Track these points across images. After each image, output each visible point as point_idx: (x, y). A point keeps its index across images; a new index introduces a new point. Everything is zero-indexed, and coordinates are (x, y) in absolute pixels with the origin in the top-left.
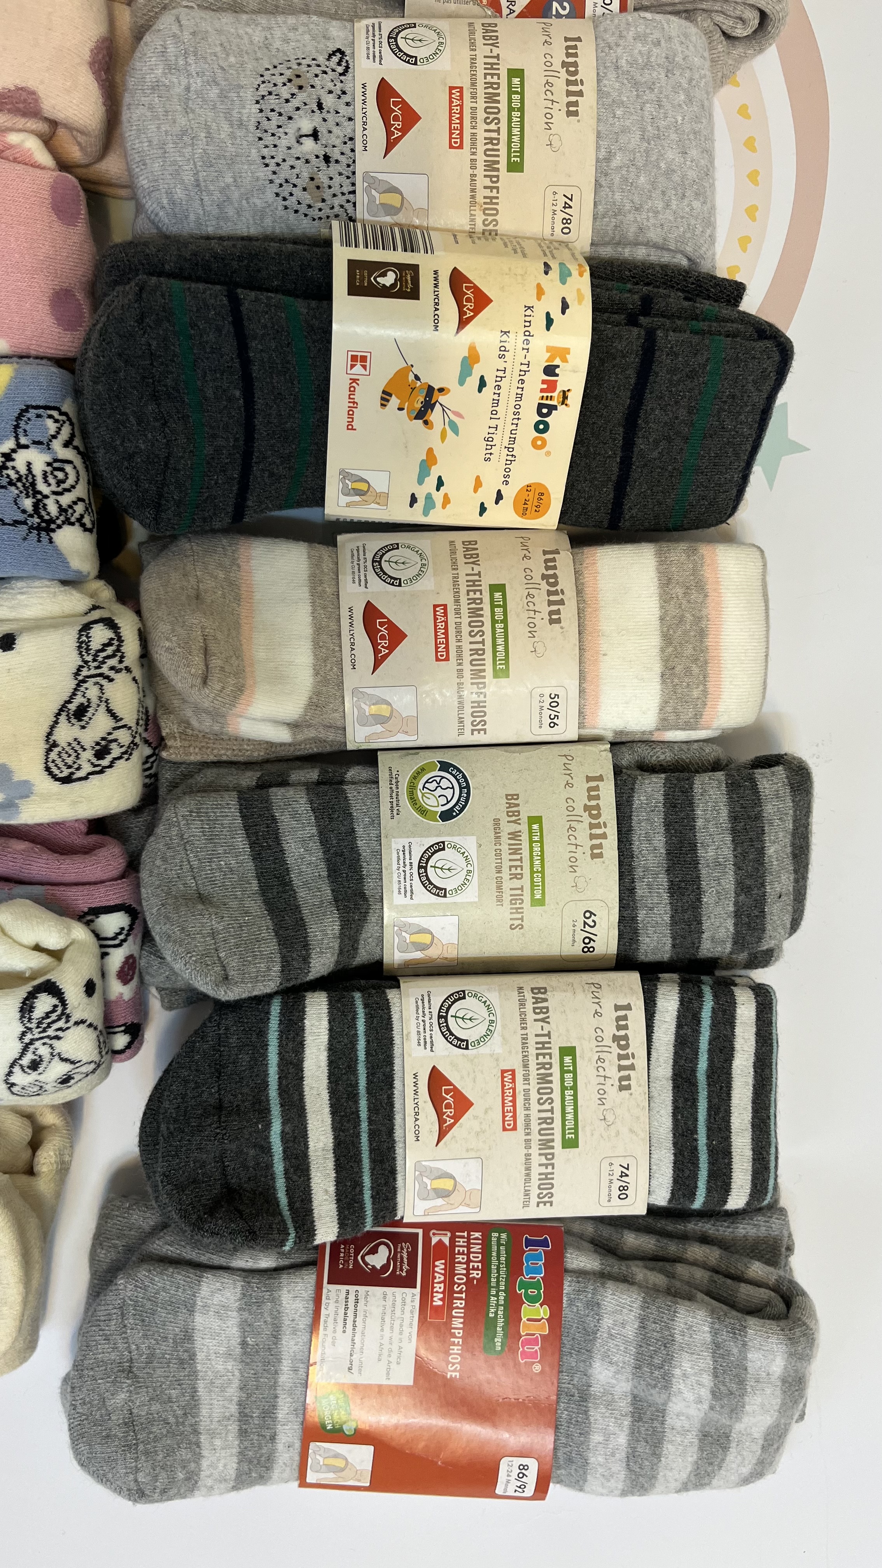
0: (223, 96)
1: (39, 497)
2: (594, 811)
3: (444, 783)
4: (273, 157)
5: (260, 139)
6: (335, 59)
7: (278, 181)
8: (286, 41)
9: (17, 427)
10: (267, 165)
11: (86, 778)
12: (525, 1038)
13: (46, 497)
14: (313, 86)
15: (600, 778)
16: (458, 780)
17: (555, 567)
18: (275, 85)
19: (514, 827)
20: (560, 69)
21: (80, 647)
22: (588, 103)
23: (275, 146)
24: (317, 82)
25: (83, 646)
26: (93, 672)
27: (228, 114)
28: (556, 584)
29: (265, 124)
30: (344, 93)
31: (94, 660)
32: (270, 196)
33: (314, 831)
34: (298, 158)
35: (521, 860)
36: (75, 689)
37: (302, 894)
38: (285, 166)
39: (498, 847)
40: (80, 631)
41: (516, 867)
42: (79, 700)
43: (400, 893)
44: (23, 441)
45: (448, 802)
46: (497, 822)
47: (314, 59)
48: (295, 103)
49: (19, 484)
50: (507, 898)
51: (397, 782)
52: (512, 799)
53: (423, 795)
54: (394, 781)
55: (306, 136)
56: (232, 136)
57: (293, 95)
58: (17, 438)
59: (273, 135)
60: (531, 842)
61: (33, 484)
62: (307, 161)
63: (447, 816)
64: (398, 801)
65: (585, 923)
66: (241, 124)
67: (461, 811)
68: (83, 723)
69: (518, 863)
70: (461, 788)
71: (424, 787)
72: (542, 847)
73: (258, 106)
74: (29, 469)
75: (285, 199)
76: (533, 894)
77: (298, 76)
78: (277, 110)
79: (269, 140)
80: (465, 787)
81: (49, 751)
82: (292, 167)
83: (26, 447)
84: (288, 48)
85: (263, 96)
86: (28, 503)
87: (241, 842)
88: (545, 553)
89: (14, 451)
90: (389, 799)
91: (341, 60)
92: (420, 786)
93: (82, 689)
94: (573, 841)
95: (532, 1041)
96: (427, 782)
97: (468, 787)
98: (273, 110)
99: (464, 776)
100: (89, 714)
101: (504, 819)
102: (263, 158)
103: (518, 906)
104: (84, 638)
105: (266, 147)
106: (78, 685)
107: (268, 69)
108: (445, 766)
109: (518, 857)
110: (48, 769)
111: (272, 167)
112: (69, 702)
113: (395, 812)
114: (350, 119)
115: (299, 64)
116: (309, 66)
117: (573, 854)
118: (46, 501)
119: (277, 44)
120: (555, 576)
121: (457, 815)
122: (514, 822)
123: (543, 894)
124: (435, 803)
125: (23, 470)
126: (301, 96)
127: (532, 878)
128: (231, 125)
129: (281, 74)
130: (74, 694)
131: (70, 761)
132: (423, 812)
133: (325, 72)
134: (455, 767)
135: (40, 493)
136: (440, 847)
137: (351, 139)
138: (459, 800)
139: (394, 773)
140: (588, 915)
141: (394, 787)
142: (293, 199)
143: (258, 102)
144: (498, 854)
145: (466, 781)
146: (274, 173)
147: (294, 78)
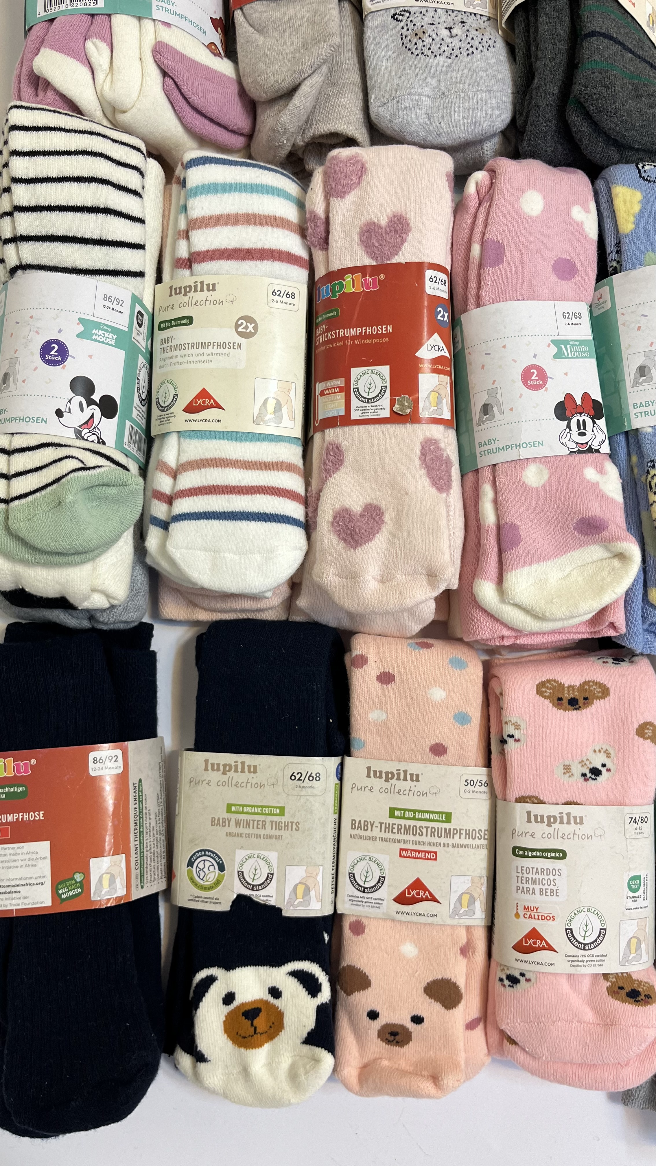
0: (434, 76)
4: (467, 50)
5: (457, 56)
6: (400, 18)
7: (481, 48)
8: (387, 48)
10: (473, 53)
14: (422, 26)
18: (424, 46)
23: (460, 48)
24: (419, 25)
27: (443, 73)
29: (447, 53)
30: (421, 12)
32: (488, 54)
34: (467, 36)
38: (472, 43)
47: (403, 28)
48: (434, 36)
55: (451, 32)
56: (458, 71)
57: (429, 36)
59: (453, 50)
62: (468, 31)
66: (450, 66)
73: (438, 56)
75: (489, 46)
77: (416, 34)
78: (438, 46)
79: (456, 52)
82: (473, 39)
84: (393, 46)
85: (432, 52)
91: (401, 15)
98: (440, 48)
102: (468, 54)
105: (461, 53)
107: (412, 53)
111: (474, 50)
114: (436, 11)
115: (406, 36)
116: (408, 30)
119: (390, 53)
126: (430, 32)
128: (451, 71)
129: (416, 44)
133: (411, 21)
137: (447, 12)
142: (489, 41)
143: (436, 56)
146: (477, 49)
147: (418, 37)
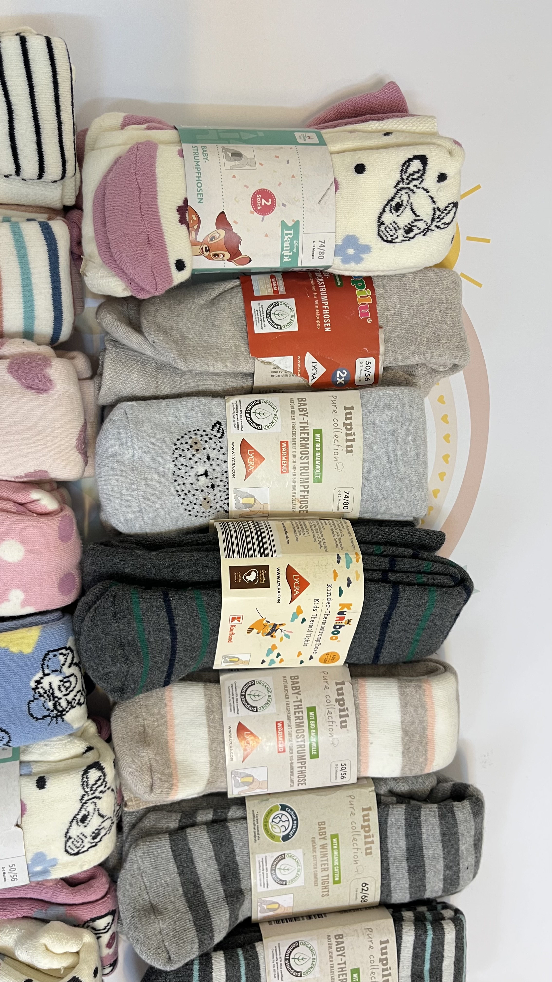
0: (154, 459)
1: (56, 699)
2: (366, 828)
3: (284, 818)
4: (183, 491)
5: (175, 481)
6: (216, 429)
7: (185, 503)
8: (188, 417)
9: (43, 664)
10: (180, 495)
11: (87, 850)
12: (332, 967)
13: (60, 699)
14: (204, 449)
15: (370, 809)
16: (291, 816)
17: (342, 694)
18: (183, 450)
19: (323, 842)
20: (342, 427)
21: (83, 785)
22: (358, 446)
23: (184, 484)
24: (206, 446)
25: (84, 784)
26: (91, 797)
27: (157, 468)
28: (343, 705)
29: (178, 472)
30: (222, 448)
31: (91, 790)
32: (181, 510)
33: (213, 854)
34: (197, 490)
35: (327, 860)
36: (81, 808)
37: (207, 893)
38: (190, 495)
39: (314, 854)
40: (83, 775)
41: (325, 864)
42: (83, 812)
43: (261, 885)
44: (47, 671)
45: (286, 830)
46: (313, 840)
47: (204, 431)
48: (195, 459)
49: (45, 695)
50: (320, 882)
51: (257, 820)
52: (321, 824)
53: (272, 827)
54: (255, 819)
55: (201, 475)
56: (160, 482)
57: (193, 455)
58: (43, 671)
59: (183, 477)
60: (333, 849)
61: (53, 694)
62: (202, 491)
63: (286, 838)
64: (258, 831)
65: (363, 889)
66: (165, 474)
67: (293, 835)
68: (85, 824)
69: (326, 862)
70: (293, 820)
71: (272, 821)
72: (339, 852)
73: (174, 463)
74: (51, 687)
75: (190, 511)
76: (334, 878)
77: (196, 443)
78: (185, 464)
79: (180, 481)
80: (295, 820)
81: (66, 842)
82: (194, 495)
83: (49, 674)
84: (189, 422)
85: (177, 458)
86: (50, 705)
87: (172, 867)
88: (337, 684)
89: (42, 678)
90: (253, 830)
91: (219, 429)
92: (270, 821)
93: (85, 807)
94: (356, 846)
95: (336, 967)
96: (274, 818)
97: (297, 820)
98: (182, 465)
99: (295, 813)
100: (88, 819)
101: (317, 837)
102: (177, 491)
103: (326, 885)
104: (85, 779)
105: (179, 484)
106: (82, 806)
107: (178, 440)
108: (284, 807)
109: (326, 858)
110: (66, 851)
111: (183, 496)
112: (78, 815)
113: (257, 838)
114: (225, 462)
115: (196, 434)
116: (202, 436)
117: (355, 854)
118: (60, 701)
119: (183, 420)
120: (343, 700)
121: (292, 837)
122: (323, 838)
123: (340, 877)
124: (279, 831)
125: (47, 687)
126: (198, 456)
127: (334, 869)
128: (159, 475)
129: (187, 443)
130: (80, 810)
131: (78, 845)
132: (272, 837)
133: (211, 439)
134: (290, 808)
135: (57, 697)
136: (282, 857)
137: (226, 472)
138: (292, 828)
139: (256, 814)
140: (364, 885)
141: (256, 822)
142: (195, 511)
143: (173, 461)
144: (315, 858)
145: (296, 816)
146: (184, 499)
147: (193, 445)
